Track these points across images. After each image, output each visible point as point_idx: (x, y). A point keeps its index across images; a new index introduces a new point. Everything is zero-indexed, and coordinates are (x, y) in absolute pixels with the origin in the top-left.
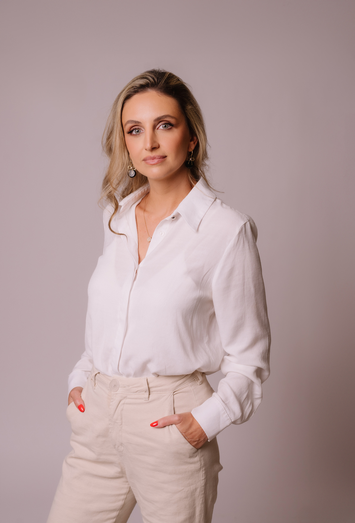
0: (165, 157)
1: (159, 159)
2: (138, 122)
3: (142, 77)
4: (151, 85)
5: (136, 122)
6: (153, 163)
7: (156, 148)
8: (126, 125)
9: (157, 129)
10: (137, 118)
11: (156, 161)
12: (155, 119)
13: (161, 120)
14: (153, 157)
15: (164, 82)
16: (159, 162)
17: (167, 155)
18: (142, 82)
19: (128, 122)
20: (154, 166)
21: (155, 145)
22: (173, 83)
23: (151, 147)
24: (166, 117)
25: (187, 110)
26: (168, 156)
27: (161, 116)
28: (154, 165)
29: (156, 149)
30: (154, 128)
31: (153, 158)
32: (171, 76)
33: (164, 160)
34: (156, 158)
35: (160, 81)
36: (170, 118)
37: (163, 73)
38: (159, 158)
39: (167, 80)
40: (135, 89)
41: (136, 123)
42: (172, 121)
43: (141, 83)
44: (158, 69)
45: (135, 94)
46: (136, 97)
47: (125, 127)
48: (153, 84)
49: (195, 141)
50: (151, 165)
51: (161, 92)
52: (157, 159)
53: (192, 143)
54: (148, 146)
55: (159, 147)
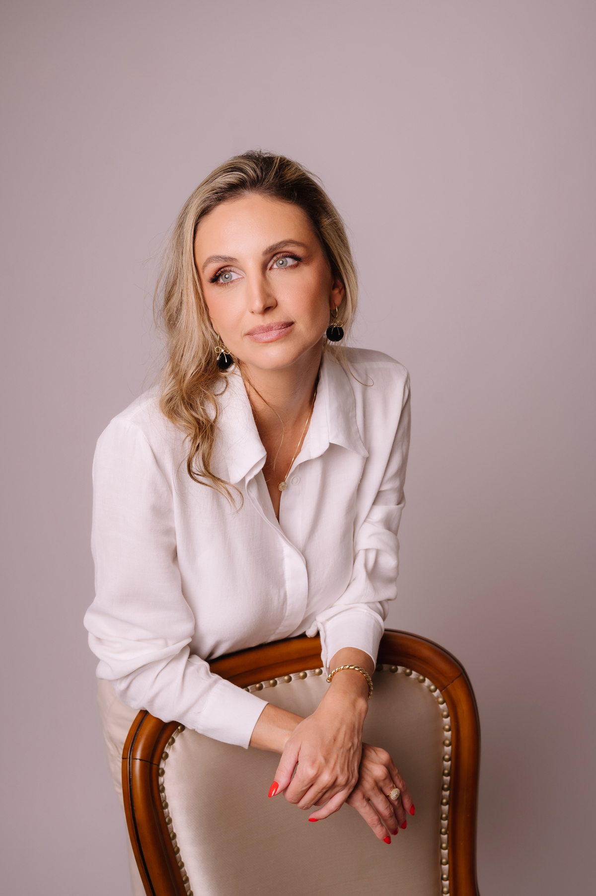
0: (290, 324)
1: (281, 330)
2: (232, 259)
3: (232, 168)
4: (250, 183)
5: (225, 259)
6: (269, 338)
7: (272, 307)
8: (205, 266)
9: (270, 269)
10: (228, 250)
11: (274, 334)
12: (265, 249)
13: (278, 251)
14: (268, 327)
15: (275, 174)
16: (281, 334)
17: (293, 320)
18: (232, 178)
19: (210, 260)
20: (270, 344)
21: (270, 302)
22: (290, 175)
23: (264, 306)
24: (286, 245)
25: (322, 227)
26: (296, 322)
27: (276, 243)
28: (271, 341)
29: (272, 310)
30: (265, 267)
31: (269, 329)
32: (285, 164)
33: (291, 331)
34: (274, 328)
35: (266, 175)
36: (294, 245)
37: (269, 158)
38: (279, 328)
39: (280, 171)
40: (217, 193)
41: (226, 261)
42: (299, 251)
43: (229, 180)
44: (258, 150)
45: (216, 205)
46: (222, 210)
47: (203, 272)
48: (255, 181)
49: (341, 288)
50: (264, 344)
51: (271, 195)
52: (275, 330)
53: (336, 291)
54: (258, 305)
55: (277, 305)
